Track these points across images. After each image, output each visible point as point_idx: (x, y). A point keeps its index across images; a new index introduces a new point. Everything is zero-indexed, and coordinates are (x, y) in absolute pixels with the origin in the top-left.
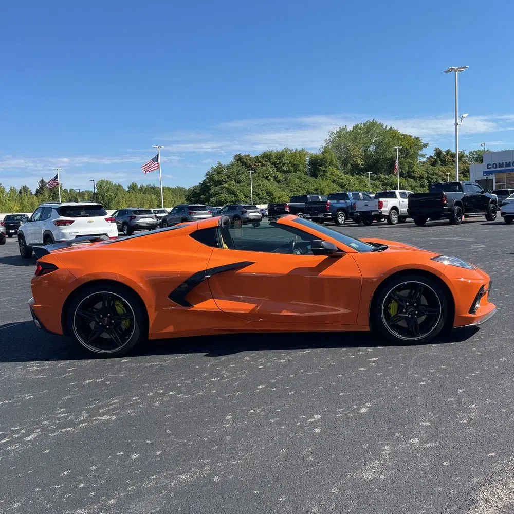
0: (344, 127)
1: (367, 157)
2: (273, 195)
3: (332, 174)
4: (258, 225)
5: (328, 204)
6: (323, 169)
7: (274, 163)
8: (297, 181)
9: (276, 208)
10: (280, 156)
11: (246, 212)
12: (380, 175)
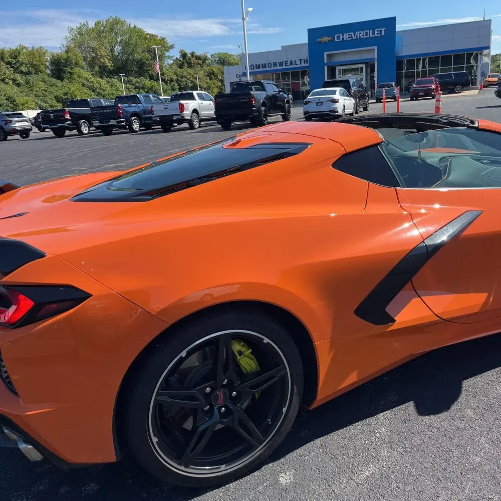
0: (85, 23)
1: (114, 59)
2: (15, 101)
3: (79, 76)
4: (27, 136)
5: (120, 109)
6: (69, 70)
7: (8, 63)
8: (41, 84)
9: (52, 115)
10: (15, 54)
11: (11, 121)
12: (131, 78)
